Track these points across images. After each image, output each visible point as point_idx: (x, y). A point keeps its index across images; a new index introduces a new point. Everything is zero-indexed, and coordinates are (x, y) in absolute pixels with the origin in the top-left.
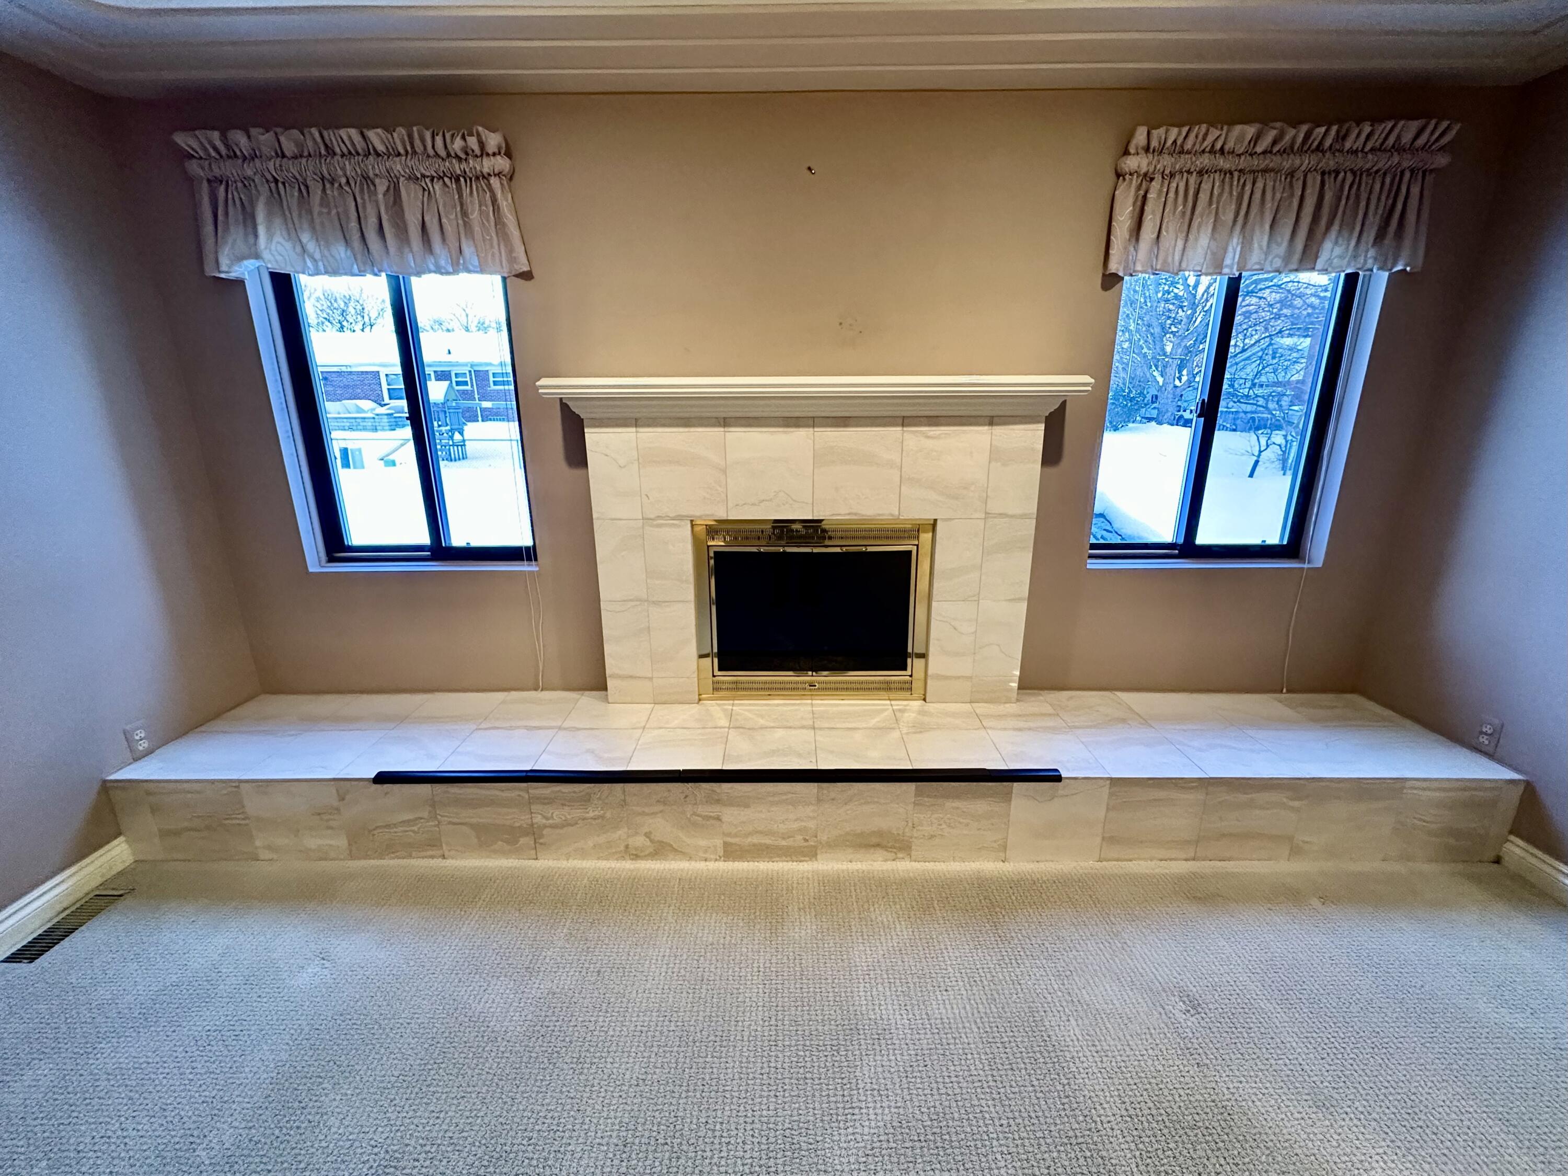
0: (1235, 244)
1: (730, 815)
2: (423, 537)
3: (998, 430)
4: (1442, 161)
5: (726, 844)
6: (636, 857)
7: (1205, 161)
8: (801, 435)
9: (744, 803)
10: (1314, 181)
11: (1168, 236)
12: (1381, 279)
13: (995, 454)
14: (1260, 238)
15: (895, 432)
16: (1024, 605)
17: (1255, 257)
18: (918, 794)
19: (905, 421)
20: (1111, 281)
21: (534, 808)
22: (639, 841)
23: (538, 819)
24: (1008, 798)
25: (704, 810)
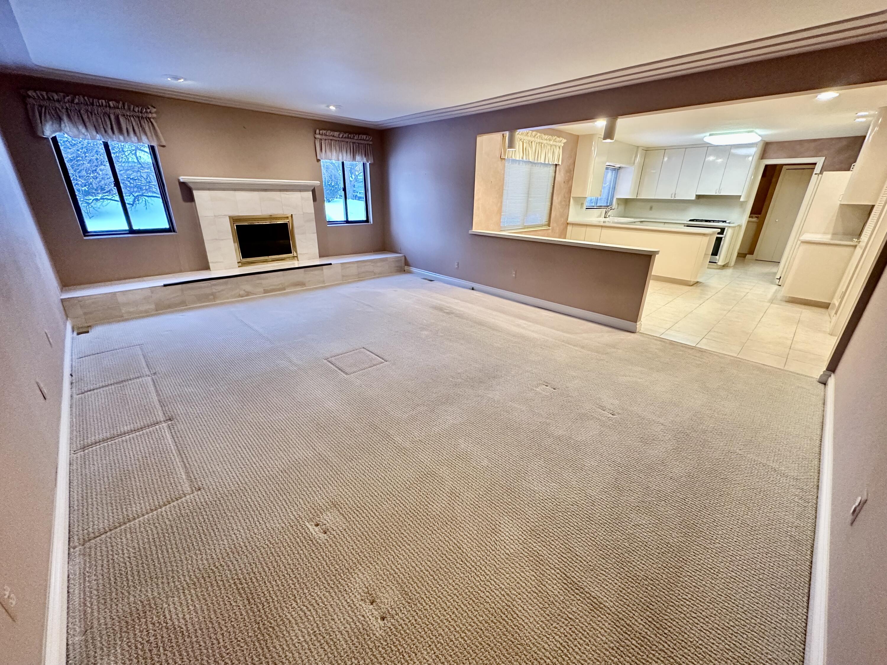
0: (340, 155)
1: (263, 282)
2: (127, 228)
3: (302, 193)
4: (371, 143)
5: (264, 290)
6: (242, 297)
7: (331, 138)
8: (256, 194)
9: (266, 278)
10: (351, 144)
11: (328, 151)
12: (368, 164)
13: (302, 198)
14: (345, 154)
15: (278, 193)
16: (316, 234)
17: (345, 158)
18: (305, 271)
19: (280, 190)
20: (318, 160)
21: (213, 287)
22: (242, 292)
23: (214, 291)
24: (322, 270)
25: (258, 282)
